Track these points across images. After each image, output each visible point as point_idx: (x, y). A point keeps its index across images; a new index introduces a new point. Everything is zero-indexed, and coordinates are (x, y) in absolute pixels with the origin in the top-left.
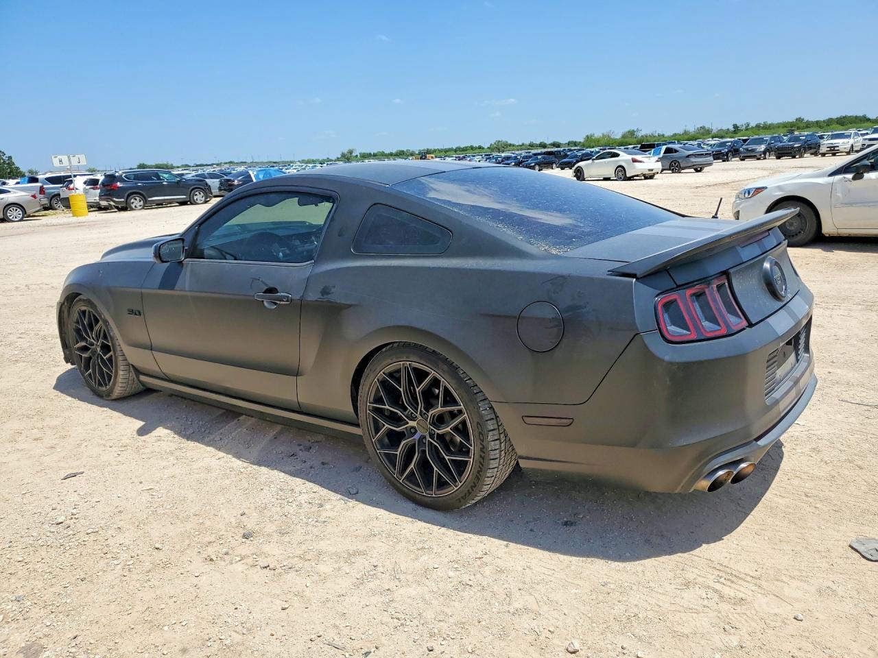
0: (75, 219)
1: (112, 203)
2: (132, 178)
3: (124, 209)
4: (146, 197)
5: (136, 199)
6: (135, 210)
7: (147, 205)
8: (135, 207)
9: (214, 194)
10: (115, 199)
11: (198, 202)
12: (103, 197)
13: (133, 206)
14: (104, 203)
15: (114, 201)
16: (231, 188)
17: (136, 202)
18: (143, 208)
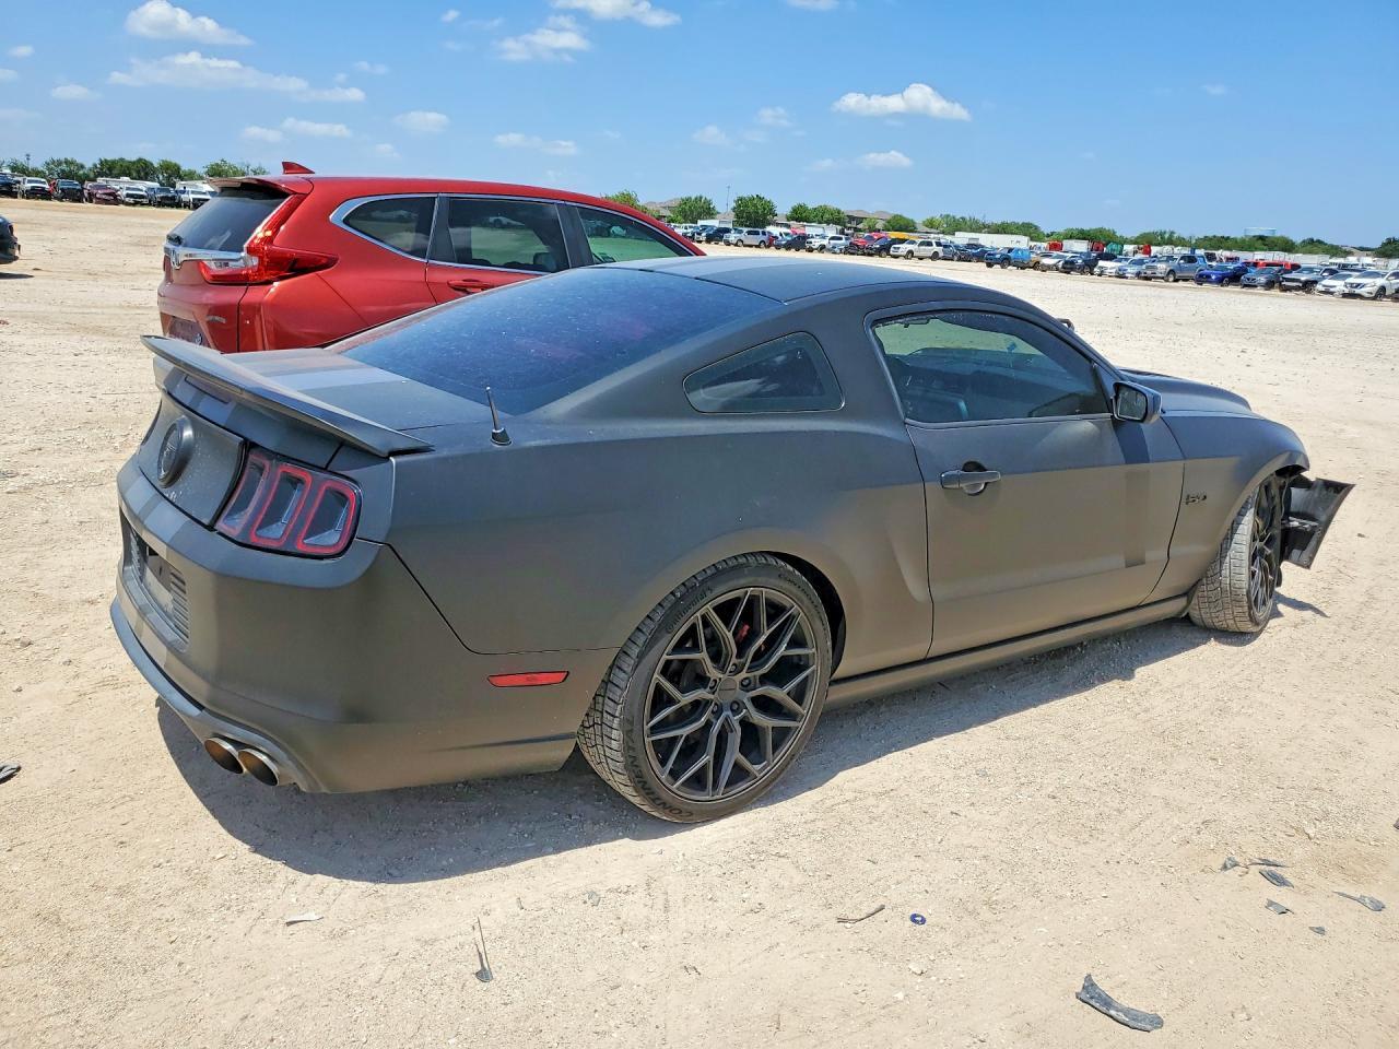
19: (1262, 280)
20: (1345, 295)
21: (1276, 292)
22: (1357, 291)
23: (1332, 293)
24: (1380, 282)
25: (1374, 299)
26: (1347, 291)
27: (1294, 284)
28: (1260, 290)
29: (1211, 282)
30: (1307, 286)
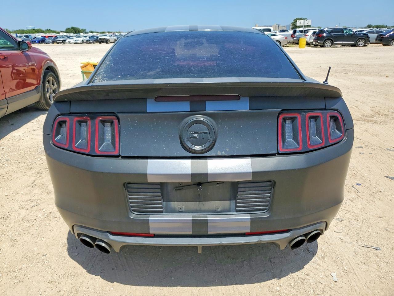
0: (299, 49)
1: (317, 43)
2: (330, 32)
3: (322, 46)
4: (334, 41)
5: (328, 42)
6: (326, 47)
7: (333, 45)
8: (327, 46)
9: (370, 42)
10: (319, 41)
11: (360, 45)
12: (315, 40)
13: (326, 45)
14: (314, 43)
15: (318, 42)
16: (382, 39)
17: (328, 44)
18: (331, 47)
19: (51, 41)
20: (75, 43)
21: (55, 44)
22: (77, 42)
23: (71, 43)
24: (82, 39)
25: (82, 43)
26: (75, 42)
27: (60, 41)
28: (51, 44)
29: (36, 43)
30: (64, 42)
